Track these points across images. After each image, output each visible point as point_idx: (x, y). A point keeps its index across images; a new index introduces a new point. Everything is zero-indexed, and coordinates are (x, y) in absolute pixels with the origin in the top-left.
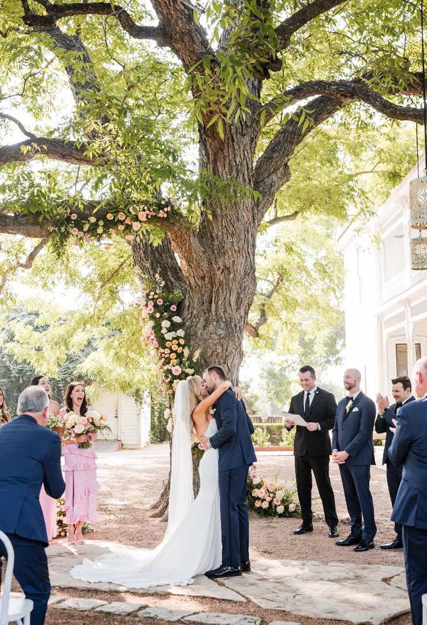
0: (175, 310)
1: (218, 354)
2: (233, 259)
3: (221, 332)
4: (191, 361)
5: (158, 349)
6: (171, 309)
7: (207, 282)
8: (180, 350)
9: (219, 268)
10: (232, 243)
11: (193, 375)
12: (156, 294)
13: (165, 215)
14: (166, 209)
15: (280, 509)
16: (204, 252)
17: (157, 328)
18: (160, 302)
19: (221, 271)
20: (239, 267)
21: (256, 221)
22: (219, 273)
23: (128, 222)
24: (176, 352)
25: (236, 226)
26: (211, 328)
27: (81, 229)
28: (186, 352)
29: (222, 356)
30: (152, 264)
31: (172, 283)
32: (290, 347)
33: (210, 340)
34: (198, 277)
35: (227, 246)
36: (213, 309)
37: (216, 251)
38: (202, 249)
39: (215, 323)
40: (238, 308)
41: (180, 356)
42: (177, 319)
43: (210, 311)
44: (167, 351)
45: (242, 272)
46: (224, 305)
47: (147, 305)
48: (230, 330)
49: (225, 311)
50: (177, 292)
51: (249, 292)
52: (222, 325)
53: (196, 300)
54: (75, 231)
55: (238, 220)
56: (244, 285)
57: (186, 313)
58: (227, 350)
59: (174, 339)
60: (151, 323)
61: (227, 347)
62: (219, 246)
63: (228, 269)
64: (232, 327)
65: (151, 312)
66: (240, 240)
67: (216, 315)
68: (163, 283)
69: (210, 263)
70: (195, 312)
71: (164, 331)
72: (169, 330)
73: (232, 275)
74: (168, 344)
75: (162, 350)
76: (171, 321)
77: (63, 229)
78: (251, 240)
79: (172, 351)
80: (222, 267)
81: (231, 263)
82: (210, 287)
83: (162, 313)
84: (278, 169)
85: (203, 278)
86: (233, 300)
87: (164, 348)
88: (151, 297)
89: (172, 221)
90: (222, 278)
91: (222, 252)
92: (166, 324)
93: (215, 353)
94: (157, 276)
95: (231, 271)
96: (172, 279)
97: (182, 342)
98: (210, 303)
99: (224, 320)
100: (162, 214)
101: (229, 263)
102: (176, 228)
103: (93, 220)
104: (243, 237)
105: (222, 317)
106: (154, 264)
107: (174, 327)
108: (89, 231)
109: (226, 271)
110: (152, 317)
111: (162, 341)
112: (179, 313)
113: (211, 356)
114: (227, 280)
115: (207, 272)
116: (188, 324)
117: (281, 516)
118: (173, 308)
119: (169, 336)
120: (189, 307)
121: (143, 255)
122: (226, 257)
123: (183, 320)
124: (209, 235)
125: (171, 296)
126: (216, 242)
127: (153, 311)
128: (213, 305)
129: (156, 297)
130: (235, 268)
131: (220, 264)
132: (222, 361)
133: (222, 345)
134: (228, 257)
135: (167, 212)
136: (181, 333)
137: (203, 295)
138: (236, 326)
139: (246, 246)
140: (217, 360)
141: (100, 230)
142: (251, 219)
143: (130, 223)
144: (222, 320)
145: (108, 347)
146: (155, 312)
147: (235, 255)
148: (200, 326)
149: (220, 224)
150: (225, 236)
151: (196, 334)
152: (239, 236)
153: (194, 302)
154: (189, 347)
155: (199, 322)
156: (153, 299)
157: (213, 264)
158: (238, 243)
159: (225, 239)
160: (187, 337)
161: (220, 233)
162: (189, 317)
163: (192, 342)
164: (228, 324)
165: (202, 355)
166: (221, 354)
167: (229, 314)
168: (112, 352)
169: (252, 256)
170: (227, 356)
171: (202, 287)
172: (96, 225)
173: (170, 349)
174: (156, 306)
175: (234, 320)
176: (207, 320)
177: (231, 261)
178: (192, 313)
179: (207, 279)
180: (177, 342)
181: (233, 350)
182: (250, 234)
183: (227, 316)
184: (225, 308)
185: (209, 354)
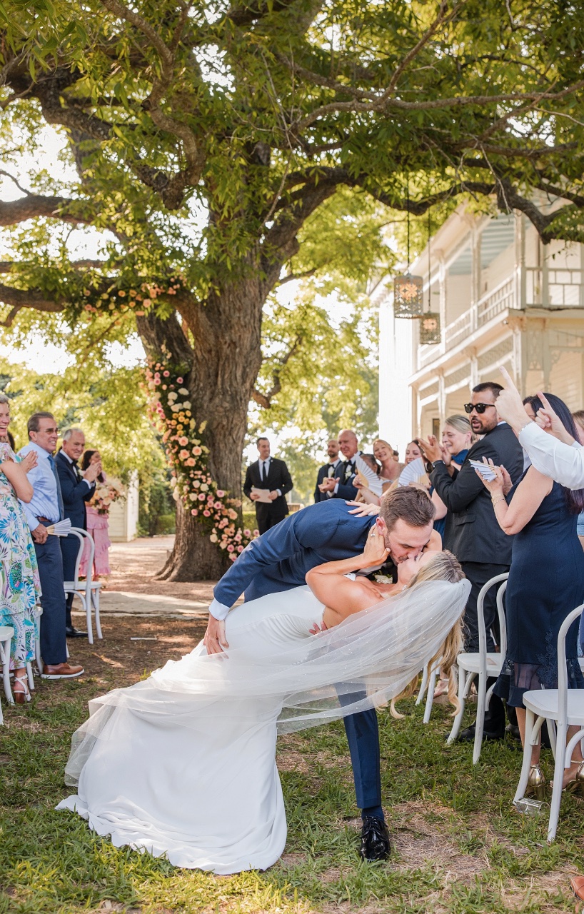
0: (181, 382)
1: (223, 426)
2: (239, 334)
3: (226, 405)
4: (198, 433)
5: (164, 421)
6: (178, 381)
7: (213, 356)
8: (186, 421)
9: (226, 343)
10: (239, 318)
11: (199, 446)
12: (162, 365)
13: (175, 292)
14: (175, 287)
16: (211, 326)
17: (164, 400)
18: (166, 374)
19: (227, 345)
20: (245, 341)
21: (263, 296)
22: (225, 347)
23: (139, 298)
24: (182, 423)
25: (243, 301)
26: (217, 401)
27: (94, 306)
28: (193, 424)
29: (227, 428)
30: (157, 335)
31: (178, 354)
32: (311, 421)
33: (216, 413)
34: (205, 350)
35: (234, 321)
36: (219, 383)
37: (222, 326)
38: (209, 323)
39: (221, 396)
40: (244, 382)
41: (186, 427)
42: (183, 391)
43: (216, 384)
44: (174, 422)
45: (247, 347)
46: (230, 378)
47: (153, 377)
48: (236, 403)
49: (231, 385)
50: (184, 364)
51: (255, 366)
52: (228, 398)
53: (202, 373)
54: (89, 307)
55: (245, 295)
56: (250, 359)
57: (192, 385)
58: (232, 423)
59: (180, 410)
60: (158, 395)
61: (232, 420)
62: (225, 321)
63: (234, 343)
64: (237, 400)
65: (158, 384)
66: (247, 315)
67: (222, 388)
68: (169, 355)
69: (217, 337)
70: (201, 385)
71: (170, 403)
72: (176, 402)
73: (238, 350)
74: (174, 415)
75: (169, 422)
76: (178, 393)
77: (77, 305)
78: (257, 315)
79: (179, 423)
80: (228, 342)
81: (237, 337)
82: (216, 360)
83: (168, 386)
84: (286, 243)
85: (210, 352)
86: (239, 373)
87: (171, 419)
88: (157, 369)
89: (181, 298)
90: (228, 352)
91: (229, 326)
92: (172, 396)
93: (220, 425)
94: (163, 347)
95: (238, 345)
96: (178, 350)
97: (189, 413)
98: (217, 376)
99: (230, 393)
100: (171, 291)
101: (235, 338)
102: (184, 304)
103: (105, 296)
104: (249, 312)
105: (227, 390)
106: (160, 334)
107: (181, 399)
108: (101, 307)
109: (232, 346)
110: (158, 389)
111: (168, 413)
112: (185, 385)
113: (217, 427)
114: (234, 353)
115: (214, 346)
116: (194, 396)
118: (180, 380)
119: (175, 408)
120: (195, 379)
121: (148, 325)
123: (190, 392)
124: (216, 309)
125: (177, 368)
126: (223, 317)
127: (160, 382)
128: (220, 379)
129: (162, 368)
130: (241, 342)
131: (227, 338)
132: (227, 433)
133: (228, 418)
135: (176, 290)
136: (187, 405)
137: (209, 368)
138: (241, 399)
139: (252, 321)
140: (222, 432)
141: (112, 307)
142: (258, 293)
143: (140, 300)
144: (227, 393)
145: (92, 419)
146: (162, 384)
147: (241, 330)
148: (206, 398)
149: (227, 298)
150: (232, 311)
151: (202, 406)
152: (246, 311)
153: (200, 375)
154: (195, 419)
155: (205, 394)
156: (159, 371)
157: (220, 338)
158: (244, 317)
159: (232, 313)
160: (193, 410)
161: (227, 308)
162: (195, 389)
163: (198, 415)
164: (233, 397)
165: (207, 427)
166: (226, 426)
167: (235, 388)
168: (97, 424)
169: (258, 331)
170: (232, 428)
171: (209, 361)
172: (108, 302)
173: (177, 420)
174: (162, 378)
175: (239, 393)
176: (213, 393)
177: (237, 335)
178: (198, 385)
179: (213, 353)
180: (183, 413)
181: (239, 423)
182: (256, 309)
183: (233, 389)
184: (231, 382)
185: (215, 426)
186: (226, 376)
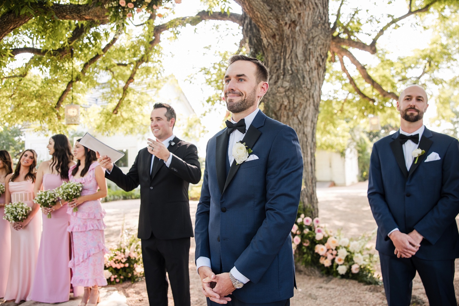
1: (286, 106)
2: (298, 12)
3: (287, 84)
7: (277, 40)
9: (286, 24)
15: (342, 270)
16: (271, 11)
19: (288, 26)
20: (306, 19)
22: (286, 28)
29: (290, 109)
33: (278, 94)
34: (269, 36)
36: (282, 64)
37: (282, 8)
38: (268, 8)
39: (282, 77)
43: (280, 66)
45: (309, 24)
46: (291, 58)
48: (297, 82)
49: (292, 65)
50: (259, 56)
51: (319, 42)
52: (288, 78)
53: (269, 59)
56: (311, 35)
58: (294, 102)
61: (294, 100)
62: (285, 3)
63: (295, 22)
64: (299, 79)
67: (284, 69)
69: (278, 20)
73: (298, 28)
80: (289, 22)
81: (297, 16)
82: (281, 44)
85: (274, 36)
86: (299, 51)
90: (288, 32)
91: (288, 7)
93: (283, 107)
95: (298, 23)
99: (290, 72)
101: (295, 17)
105: (288, 70)
109: (293, 25)
113: (280, 109)
114: (293, 32)
115: (276, 30)
117: (343, 277)
122: (292, 11)
128: (282, 60)
130: (301, 20)
131: (287, 19)
132: (290, 114)
133: (288, 97)
134: (294, 10)
137: (275, 53)
138: (304, 77)
140: (285, 113)
144: (288, 73)
147: (300, 8)
148: (272, 81)
153: (268, 61)
157: (281, 21)
164: (294, 76)
166: (288, 107)
167: (296, 66)
171: (274, 46)
175: (301, 72)
176: (278, 76)
177: (296, 14)
179: (277, 37)
183: (294, 68)
184: (292, 61)
185: (278, 108)
186: (287, 57)
